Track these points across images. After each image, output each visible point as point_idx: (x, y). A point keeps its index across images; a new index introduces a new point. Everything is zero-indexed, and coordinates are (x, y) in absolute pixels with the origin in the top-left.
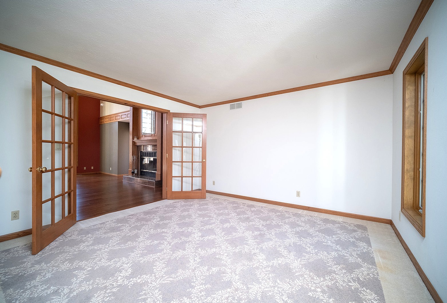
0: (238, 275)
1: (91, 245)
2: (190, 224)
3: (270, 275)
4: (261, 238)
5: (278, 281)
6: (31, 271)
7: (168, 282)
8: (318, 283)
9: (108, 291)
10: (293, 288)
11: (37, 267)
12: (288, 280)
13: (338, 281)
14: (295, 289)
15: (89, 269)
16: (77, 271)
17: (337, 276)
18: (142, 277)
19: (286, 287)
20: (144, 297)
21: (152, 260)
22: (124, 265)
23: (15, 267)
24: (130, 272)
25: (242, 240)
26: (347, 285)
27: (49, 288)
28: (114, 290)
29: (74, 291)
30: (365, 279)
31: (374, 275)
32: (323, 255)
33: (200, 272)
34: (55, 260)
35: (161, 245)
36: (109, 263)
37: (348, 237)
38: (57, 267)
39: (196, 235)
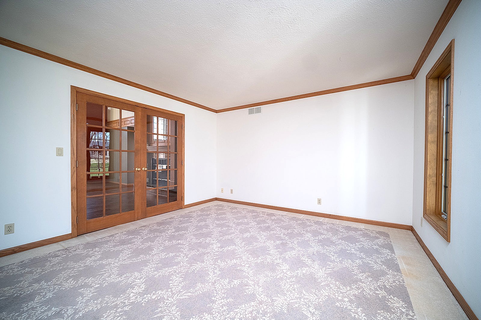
0: (262, 287)
1: (99, 260)
2: (209, 235)
3: (295, 285)
4: (283, 247)
5: (304, 292)
6: (28, 291)
7: (186, 297)
8: (344, 293)
9: (120, 310)
10: (319, 298)
11: (36, 286)
12: (314, 291)
13: (365, 289)
14: (322, 299)
15: (97, 286)
16: (83, 289)
17: (364, 285)
18: (157, 293)
19: (312, 298)
20: (159, 315)
21: (168, 273)
22: (136, 281)
23: (9, 288)
24: (143, 288)
25: (264, 250)
26: (375, 293)
27: (50, 309)
28: (126, 309)
29: (80, 311)
30: (392, 287)
31: (400, 282)
32: (347, 263)
33: (220, 286)
34: (57, 277)
35: (177, 258)
36: (120, 279)
37: (371, 245)
38: (59, 285)
39: (215, 246)
